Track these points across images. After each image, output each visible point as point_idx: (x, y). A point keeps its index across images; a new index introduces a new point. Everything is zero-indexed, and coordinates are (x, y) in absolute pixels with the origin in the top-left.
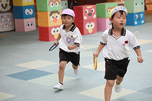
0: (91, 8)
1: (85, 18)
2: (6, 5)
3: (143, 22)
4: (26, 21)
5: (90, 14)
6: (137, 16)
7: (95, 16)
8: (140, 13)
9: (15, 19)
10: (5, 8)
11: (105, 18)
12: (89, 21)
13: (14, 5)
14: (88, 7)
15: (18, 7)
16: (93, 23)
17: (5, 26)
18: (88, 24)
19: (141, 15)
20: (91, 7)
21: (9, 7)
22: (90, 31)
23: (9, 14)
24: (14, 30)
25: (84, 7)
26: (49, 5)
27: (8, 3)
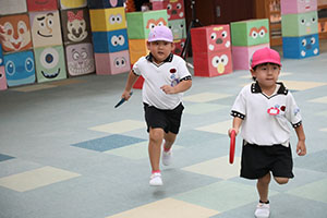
0: (221, 31)
1: (211, 47)
2: (80, 30)
3: (316, 51)
4: (113, 56)
5: (219, 41)
6: (304, 41)
7: (228, 44)
8: (311, 36)
9: (96, 55)
10: (78, 36)
11: (246, 46)
12: (218, 52)
13: (93, 30)
14: (215, 29)
15: (100, 33)
16: (225, 57)
17: (79, 66)
18: (216, 58)
19: (313, 39)
20: (221, 28)
21: (84, 34)
22: (221, 71)
23: (85, 45)
24: (95, 72)
25: (208, 29)
26: (148, 27)
27: (83, 28)
